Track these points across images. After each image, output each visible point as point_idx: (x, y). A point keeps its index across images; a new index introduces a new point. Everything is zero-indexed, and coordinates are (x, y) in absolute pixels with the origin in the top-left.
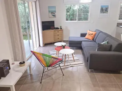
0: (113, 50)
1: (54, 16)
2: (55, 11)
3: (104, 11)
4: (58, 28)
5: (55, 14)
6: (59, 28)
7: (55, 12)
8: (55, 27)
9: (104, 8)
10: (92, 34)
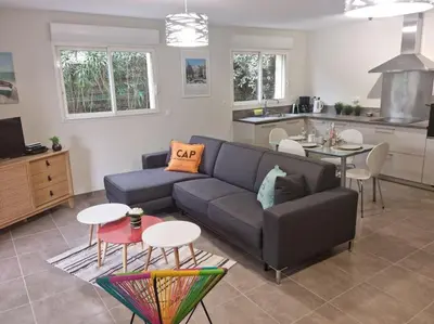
0: (312, 187)
1: (8, 94)
2: (12, 76)
3: (196, 75)
4: (41, 150)
5: (10, 86)
6: (49, 145)
7: (14, 79)
8: (28, 143)
9: (195, 68)
10: (192, 153)
